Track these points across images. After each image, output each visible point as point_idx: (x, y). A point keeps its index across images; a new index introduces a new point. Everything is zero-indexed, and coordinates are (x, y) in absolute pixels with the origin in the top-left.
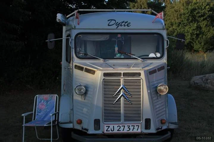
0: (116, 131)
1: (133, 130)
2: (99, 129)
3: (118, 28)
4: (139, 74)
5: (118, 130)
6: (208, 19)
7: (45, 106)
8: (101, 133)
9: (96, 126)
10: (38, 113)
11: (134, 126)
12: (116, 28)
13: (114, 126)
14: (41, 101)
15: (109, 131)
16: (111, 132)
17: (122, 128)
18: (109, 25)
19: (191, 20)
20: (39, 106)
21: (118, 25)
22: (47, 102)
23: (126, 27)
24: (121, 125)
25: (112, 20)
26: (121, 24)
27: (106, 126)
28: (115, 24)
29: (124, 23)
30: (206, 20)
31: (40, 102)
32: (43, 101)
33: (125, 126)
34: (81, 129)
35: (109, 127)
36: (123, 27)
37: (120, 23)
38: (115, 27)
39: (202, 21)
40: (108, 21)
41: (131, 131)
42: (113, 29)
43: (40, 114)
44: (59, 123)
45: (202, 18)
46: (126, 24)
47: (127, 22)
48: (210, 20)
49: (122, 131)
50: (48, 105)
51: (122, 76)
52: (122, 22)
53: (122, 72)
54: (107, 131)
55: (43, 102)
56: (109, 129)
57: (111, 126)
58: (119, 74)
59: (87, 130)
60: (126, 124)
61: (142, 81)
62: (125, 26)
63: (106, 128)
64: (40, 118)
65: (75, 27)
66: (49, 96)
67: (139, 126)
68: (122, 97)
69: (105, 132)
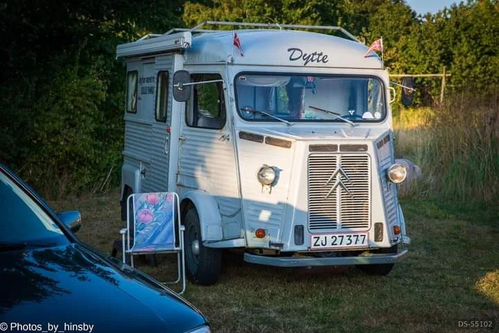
0: (329, 246)
1: (356, 243)
2: (303, 242)
3: (307, 65)
4: (365, 148)
5: (333, 244)
6: (314, 15)
7: (152, 216)
8: (307, 249)
9: (297, 237)
10: (138, 231)
11: (358, 236)
12: (303, 65)
13: (326, 238)
14: (143, 206)
15: (319, 245)
16: (321, 246)
17: (339, 239)
18: (291, 59)
19: (270, 14)
20: (139, 215)
21: (307, 59)
22: (156, 207)
23: (321, 64)
24: (337, 236)
25: (295, 49)
26: (312, 59)
27: (315, 238)
28: (302, 58)
29: (317, 56)
30: (309, 18)
31: (140, 208)
32: (146, 206)
33: (343, 236)
34: (268, 246)
35: (319, 238)
36: (315, 63)
37: (310, 56)
38: (301, 62)
39: (298, 18)
40: (289, 50)
41: (353, 245)
42: (299, 67)
43: (142, 232)
44: (202, 242)
45: (299, 11)
46: (321, 58)
47: (321, 54)
48: (320, 18)
49: (339, 246)
50: (158, 214)
51: (339, 151)
52: (314, 54)
53: (339, 144)
54: (315, 245)
55: (148, 208)
56: (319, 242)
57: (322, 237)
58: (334, 148)
59: (281, 245)
60: (345, 233)
61: (369, 158)
62: (318, 61)
63: (314, 241)
64: (144, 240)
65: (232, 61)
66: (160, 196)
67: (365, 236)
68: (339, 186)
69: (313, 247)
